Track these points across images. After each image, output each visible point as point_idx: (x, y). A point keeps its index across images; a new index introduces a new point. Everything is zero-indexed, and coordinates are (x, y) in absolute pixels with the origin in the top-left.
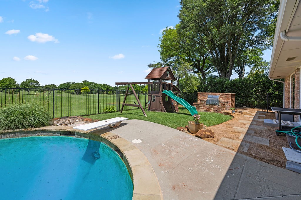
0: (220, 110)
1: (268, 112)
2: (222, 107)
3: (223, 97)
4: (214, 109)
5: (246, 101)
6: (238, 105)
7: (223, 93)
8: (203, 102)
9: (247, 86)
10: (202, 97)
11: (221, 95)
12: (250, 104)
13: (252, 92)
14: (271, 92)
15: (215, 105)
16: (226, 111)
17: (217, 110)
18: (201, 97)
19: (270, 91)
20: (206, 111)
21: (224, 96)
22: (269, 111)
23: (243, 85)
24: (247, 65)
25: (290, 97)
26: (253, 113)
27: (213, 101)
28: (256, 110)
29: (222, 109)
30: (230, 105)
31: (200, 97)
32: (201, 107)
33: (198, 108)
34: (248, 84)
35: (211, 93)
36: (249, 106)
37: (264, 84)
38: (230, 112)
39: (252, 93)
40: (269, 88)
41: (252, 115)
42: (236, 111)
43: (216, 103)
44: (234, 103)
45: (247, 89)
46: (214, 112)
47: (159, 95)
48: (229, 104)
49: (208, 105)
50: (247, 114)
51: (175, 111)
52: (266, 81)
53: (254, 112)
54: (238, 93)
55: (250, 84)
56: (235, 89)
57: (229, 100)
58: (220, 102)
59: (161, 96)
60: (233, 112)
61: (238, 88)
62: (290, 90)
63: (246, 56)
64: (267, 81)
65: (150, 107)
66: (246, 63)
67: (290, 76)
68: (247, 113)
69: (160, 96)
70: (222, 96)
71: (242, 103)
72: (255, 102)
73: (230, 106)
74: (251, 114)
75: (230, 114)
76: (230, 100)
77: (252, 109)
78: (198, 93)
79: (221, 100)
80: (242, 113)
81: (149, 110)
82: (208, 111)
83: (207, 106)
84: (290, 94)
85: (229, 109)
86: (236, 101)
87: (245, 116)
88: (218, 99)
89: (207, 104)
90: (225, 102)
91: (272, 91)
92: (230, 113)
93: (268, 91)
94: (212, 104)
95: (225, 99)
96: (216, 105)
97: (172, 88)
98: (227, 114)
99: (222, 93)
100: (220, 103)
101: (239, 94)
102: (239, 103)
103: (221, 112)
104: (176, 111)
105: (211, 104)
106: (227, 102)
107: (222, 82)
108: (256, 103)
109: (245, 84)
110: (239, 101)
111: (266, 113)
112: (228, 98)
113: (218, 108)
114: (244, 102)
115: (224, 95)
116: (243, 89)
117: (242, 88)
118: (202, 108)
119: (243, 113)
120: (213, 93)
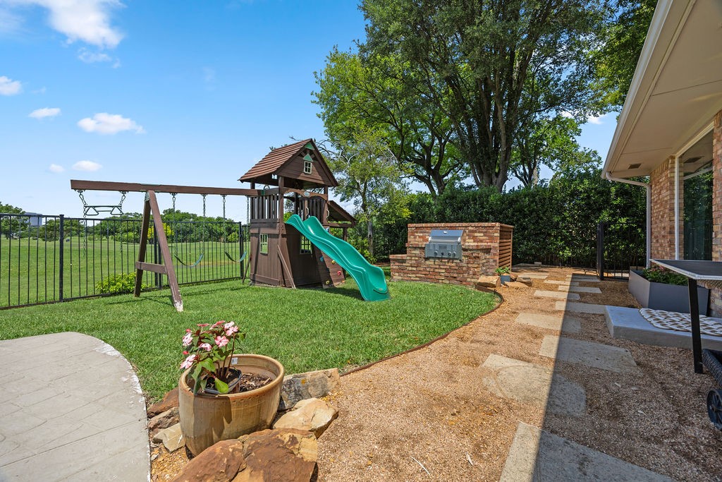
0: (466, 275)
1: (602, 278)
2: (470, 265)
3: (476, 234)
4: (447, 274)
5: (541, 249)
6: (521, 260)
7: (476, 224)
8: (417, 252)
9: (543, 206)
10: (420, 237)
11: (470, 228)
12: (552, 257)
13: (558, 223)
14: (607, 219)
15: (450, 259)
16: (483, 279)
17: (455, 275)
18: (417, 239)
19: (605, 216)
20: (426, 278)
21: (479, 232)
22: (605, 274)
23: (532, 202)
24: (544, 160)
25: (674, 227)
26: (562, 283)
27: (445, 247)
28: (569, 272)
29: (471, 272)
30: (497, 258)
31: (415, 238)
32: (410, 269)
33: (401, 270)
34: (547, 200)
35: (443, 224)
36: (551, 260)
37: (589, 197)
38: (493, 280)
39: (556, 226)
40: (600, 210)
41: (560, 288)
42: (514, 277)
43: (454, 255)
44: (511, 254)
45: (544, 213)
46: (448, 282)
47: (276, 232)
48: (495, 254)
49: (430, 262)
50: (545, 284)
51: (328, 282)
52: (592, 189)
53: (563, 279)
54: (521, 225)
55: (551, 199)
56: (513, 215)
57: (492, 245)
58: (465, 250)
59: (283, 236)
60: (502, 280)
61: (521, 210)
62: (674, 204)
63: (541, 138)
64: (595, 189)
65: (255, 273)
66: (540, 153)
67: (673, 158)
68: (545, 282)
69: (276, 236)
70: (475, 232)
71: (532, 255)
72: (564, 248)
73: (495, 261)
74: (557, 286)
75: (493, 289)
76: (497, 245)
77: (557, 269)
78: (409, 225)
79: (470, 243)
80: (529, 284)
81: (254, 281)
82: (432, 280)
83: (428, 262)
84: (676, 218)
85: (493, 271)
86: (514, 249)
87: (538, 293)
88: (459, 239)
89: (427, 259)
90: (478, 249)
91: (610, 216)
92: (494, 286)
93: (597, 218)
94: (442, 258)
95: (481, 241)
96: (453, 259)
97: (326, 209)
98: (483, 287)
99: (473, 224)
100: (466, 253)
101: (525, 228)
102: (525, 254)
103: (469, 283)
104: (331, 282)
105: (439, 258)
106: (487, 251)
107: (481, 197)
108: (568, 253)
109: (540, 200)
110: (523, 248)
111: (598, 281)
112: (492, 239)
113: (459, 269)
114: (538, 250)
115: (481, 229)
116: (534, 214)
117: (531, 212)
118: (413, 272)
119: (535, 284)
120: (449, 225)
